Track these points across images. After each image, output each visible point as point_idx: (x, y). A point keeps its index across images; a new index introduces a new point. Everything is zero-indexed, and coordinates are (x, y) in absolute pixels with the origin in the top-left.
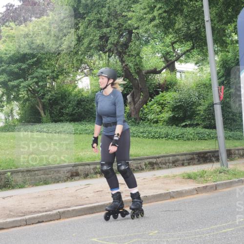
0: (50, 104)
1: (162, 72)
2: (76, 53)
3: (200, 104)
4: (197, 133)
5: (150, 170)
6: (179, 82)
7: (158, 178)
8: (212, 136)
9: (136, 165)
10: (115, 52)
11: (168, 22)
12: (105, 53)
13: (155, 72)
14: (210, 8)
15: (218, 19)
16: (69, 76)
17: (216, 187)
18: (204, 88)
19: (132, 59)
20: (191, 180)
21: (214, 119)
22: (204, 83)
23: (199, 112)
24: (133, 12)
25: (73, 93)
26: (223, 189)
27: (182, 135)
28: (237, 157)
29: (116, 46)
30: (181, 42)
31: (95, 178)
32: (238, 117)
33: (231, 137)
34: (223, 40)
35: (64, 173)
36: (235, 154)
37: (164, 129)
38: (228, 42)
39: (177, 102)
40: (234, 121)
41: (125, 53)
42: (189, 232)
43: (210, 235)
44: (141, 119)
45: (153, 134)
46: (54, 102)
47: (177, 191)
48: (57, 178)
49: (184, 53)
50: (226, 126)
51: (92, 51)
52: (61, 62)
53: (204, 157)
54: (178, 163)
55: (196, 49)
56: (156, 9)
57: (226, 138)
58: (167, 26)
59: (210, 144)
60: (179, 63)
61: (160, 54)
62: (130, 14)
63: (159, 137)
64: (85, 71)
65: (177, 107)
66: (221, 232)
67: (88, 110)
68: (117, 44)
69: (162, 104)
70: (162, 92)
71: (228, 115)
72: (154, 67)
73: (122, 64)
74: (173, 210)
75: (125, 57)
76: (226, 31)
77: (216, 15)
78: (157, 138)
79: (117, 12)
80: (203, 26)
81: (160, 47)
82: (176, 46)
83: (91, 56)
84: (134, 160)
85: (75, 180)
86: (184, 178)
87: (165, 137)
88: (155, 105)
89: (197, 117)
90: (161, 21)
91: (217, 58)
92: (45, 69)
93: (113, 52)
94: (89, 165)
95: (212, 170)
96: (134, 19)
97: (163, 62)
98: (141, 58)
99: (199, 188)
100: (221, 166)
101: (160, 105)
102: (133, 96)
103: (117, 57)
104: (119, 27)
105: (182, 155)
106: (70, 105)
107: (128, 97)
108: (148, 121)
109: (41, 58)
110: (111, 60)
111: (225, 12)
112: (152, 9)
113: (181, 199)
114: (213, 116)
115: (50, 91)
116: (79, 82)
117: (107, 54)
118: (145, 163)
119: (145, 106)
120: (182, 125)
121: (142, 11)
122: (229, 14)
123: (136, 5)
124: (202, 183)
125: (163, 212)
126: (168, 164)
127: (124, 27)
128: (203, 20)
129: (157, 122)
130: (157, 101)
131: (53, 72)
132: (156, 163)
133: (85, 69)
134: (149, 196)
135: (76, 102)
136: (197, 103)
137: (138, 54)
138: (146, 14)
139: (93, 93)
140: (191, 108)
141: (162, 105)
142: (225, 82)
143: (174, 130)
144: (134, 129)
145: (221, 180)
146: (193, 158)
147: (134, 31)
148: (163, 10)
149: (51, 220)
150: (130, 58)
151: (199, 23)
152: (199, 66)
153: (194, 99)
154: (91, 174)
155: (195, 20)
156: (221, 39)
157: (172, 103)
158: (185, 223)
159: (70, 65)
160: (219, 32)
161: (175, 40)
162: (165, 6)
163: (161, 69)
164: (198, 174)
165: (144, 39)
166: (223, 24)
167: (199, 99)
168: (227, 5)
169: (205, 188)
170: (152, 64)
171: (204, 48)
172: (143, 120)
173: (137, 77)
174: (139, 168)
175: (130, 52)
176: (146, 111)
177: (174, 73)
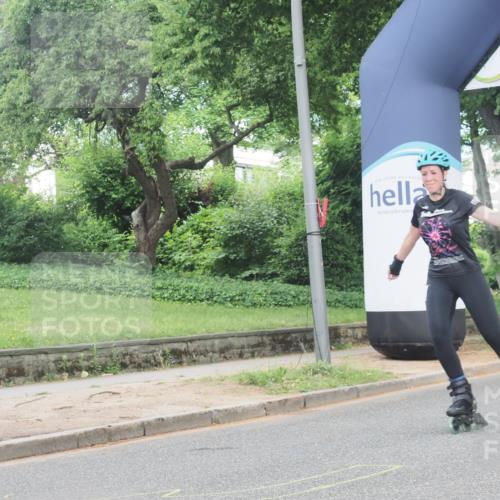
1: (206, 167)
2: (28, 120)
3: (281, 234)
4: (271, 293)
5: (173, 366)
6: (239, 187)
7: (187, 382)
8: (301, 298)
9: (144, 355)
10: (110, 120)
11: (222, 64)
12: (89, 121)
13: (191, 165)
14: (306, 40)
15: (322, 64)
16: (12, 168)
17: (304, 403)
18: (290, 200)
19: (145, 137)
20: (258, 388)
21: (307, 265)
22: (291, 191)
23: (277, 250)
24: (151, 39)
25: (19, 203)
26: (319, 406)
27: (241, 295)
28: (350, 343)
29: (111, 109)
30: (247, 107)
31: (57, 380)
32: (355, 263)
33: (339, 302)
34: (330, 106)
36: (347, 336)
37: (203, 283)
38: (340, 109)
39: (234, 229)
40: (348, 269)
41: (130, 124)
44: (159, 261)
45: (182, 292)
47: (226, 410)
49: (252, 129)
50: (329, 279)
51: (61, 116)
53: (285, 342)
54: (231, 351)
55: (278, 121)
56: (197, 37)
57: (329, 304)
58: (218, 72)
59: (297, 316)
60: (241, 148)
61: (204, 130)
63: (195, 298)
64: (47, 158)
65: (235, 237)
66: (308, 491)
67: (48, 238)
69: (203, 232)
70: (205, 207)
71: (337, 259)
72: (190, 155)
73: (124, 147)
74: (216, 447)
75: (131, 133)
76: (338, 87)
77: (319, 54)
78: (190, 301)
80: (291, 75)
81: (202, 114)
82: (235, 113)
83: (60, 128)
84: (141, 344)
85: (15, 384)
86: (241, 382)
87: (208, 299)
88: (189, 234)
89: (273, 260)
90: (207, 62)
91: (317, 141)
93: (105, 120)
94: (46, 353)
95: (299, 368)
97: (211, 146)
98: (164, 136)
99: (270, 403)
100: (317, 360)
101: (198, 233)
102: (144, 214)
103: (115, 131)
105: (240, 336)
106: (12, 228)
107: (134, 214)
108: (174, 264)
110: (101, 136)
111: (337, 48)
112: (190, 36)
113: (232, 425)
114: (306, 258)
116: (33, 180)
117: (94, 123)
118: (164, 352)
119: (168, 233)
120: (243, 275)
121: (168, 40)
122: (346, 53)
123: (156, 26)
124: (277, 394)
125: (195, 452)
126: (211, 354)
128: (292, 63)
129: (191, 268)
130: (193, 225)
132: (186, 353)
133: (48, 153)
134: (168, 419)
136: (274, 230)
137: (156, 128)
138: (177, 46)
139: (62, 203)
140: (262, 242)
141: (204, 234)
142: (332, 191)
143: (227, 286)
145: (316, 387)
146: (263, 343)
147: (150, 80)
148: (213, 39)
150: (140, 135)
151: (283, 69)
152: (283, 156)
153: (269, 223)
154: (49, 372)
155: (276, 63)
156: (326, 103)
157: (225, 230)
158: (237, 473)
159: (15, 145)
160: (323, 89)
161: (235, 102)
162: (216, 32)
163: (203, 159)
164: (270, 375)
165: (171, 96)
166: (331, 74)
167: (278, 222)
168: (342, 35)
169: (283, 403)
170: (185, 148)
171: (293, 120)
172: (161, 263)
173: (153, 173)
174: (150, 362)
175: (140, 122)
176: (169, 245)
177: (229, 168)
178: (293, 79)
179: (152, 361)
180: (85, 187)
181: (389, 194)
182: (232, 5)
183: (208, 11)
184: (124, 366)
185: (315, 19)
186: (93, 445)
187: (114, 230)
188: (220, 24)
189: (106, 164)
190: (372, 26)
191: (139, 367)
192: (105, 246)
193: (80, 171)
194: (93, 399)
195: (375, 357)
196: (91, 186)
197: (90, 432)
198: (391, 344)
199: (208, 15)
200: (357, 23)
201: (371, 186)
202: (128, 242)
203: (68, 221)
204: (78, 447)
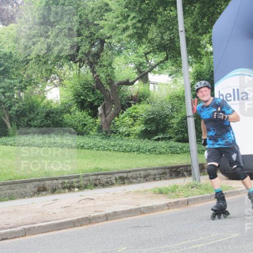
0: (17, 115)
1: (135, 84)
2: (46, 63)
3: (174, 117)
4: (169, 147)
5: (120, 185)
6: (152, 94)
7: (128, 193)
8: (184, 149)
9: (106, 180)
10: (87, 62)
12: (76, 63)
13: (127, 83)
14: (185, 18)
15: (193, 30)
16: (38, 87)
17: (188, 203)
18: (178, 100)
19: (104, 69)
20: (164, 195)
21: (187, 133)
22: (178, 95)
23: (172, 125)
24: (106, 20)
25: (42, 104)
26: (195, 204)
27: (154, 148)
29: (87, 56)
30: (155, 53)
31: (62, 193)
34: (197, 51)
35: (31, 187)
37: (135, 143)
38: (202, 53)
39: (149, 115)
41: (97, 63)
42: (158, 248)
43: (179, 251)
44: (112, 132)
45: (124, 147)
46: (21, 114)
47: (148, 207)
48: (23, 193)
49: (158, 64)
50: (199, 140)
51: (62, 60)
52: (29, 72)
53: (177, 172)
54: (149, 177)
55: (170, 60)
56: (129, 18)
57: (198, 152)
58: (140, 36)
59: (183, 158)
60: (152, 74)
61: (133, 65)
62: (102, 23)
63: (130, 151)
64: (55, 81)
65: (150, 119)
66: (191, 248)
67: (57, 122)
68: (88, 54)
69: (134, 117)
70: (135, 104)
72: (127, 78)
73: (93, 75)
74: (143, 226)
75: (97, 68)
76: (201, 42)
77: (191, 25)
78: (128, 152)
79: (89, 20)
80: (177, 36)
81: (133, 57)
82: (149, 56)
83: (61, 66)
84: (104, 174)
85: (42, 195)
86: (155, 192)
87: (137, 151)
88: (127, 118)
89: (170, 130)
90: (135, 31)
91: (191, 70)
92: (13, 79)
93: (84, 62)
94: (57, 179)
95: (184, 185)
96: (106, 28)
97: (137, 73)
98: (113, 69)
99: (170, 203)
100: (193, 181)
101: (132, 117)
102: (104, 109)
103: (88, 67)
104: (91, 36)
105: (154, 169)
106: (38, 117)
107: (99, 109)
109: (9, 67)
110: (82, 70)
111: (200, 22)
112: (126, 17)
113: (151, 214)
114: (186, 128)
115: (18, 103)
116: (48, 93)
117: (78, 63)
118: (116, 178)
119: (116, 118)
120: (155, 138)
121: (114, 20)
122: (205, 24)
123: (108, 14)
124: (174, 198)
125: (132, 228)
126: (139, 179)
127: (95, 36)
128: (177, 30)
129: (128, 135)
130: (129, 114)
131: (21, 82)
132: (127, 178)
133: (56, 79)
134: (119, 212)
135: (44, 114)
136: (170, 115)
137: (110, 65)
138: (119, 23)
139: (63, 104)
140: (164, 121)
141: (135, 118)
143: (147, 144)
144: (105, 142)
145: (193, 195)
146: (165, 172)
147: (106, 40)
148: (137, 19)
149: (15, 237)
150: (101, 69)
151: (173, 33)
152: (173, 77)
153: (167, 112)
154: (59, 189)
155: (169, 30)
156: (195, 50)
157: (145, 116)
158: (154, 239)
159: (39, 75)
160: (193, 43)
161: (149, 51)
162: (139, 16)
163: (134, 80)
164: (170, 189)
165: (117, 49)
166: (198, 35)
167: (172, 111)
168: (203, 15)
169: (176, 203)
170: (124, 75)
171: (179, 59)
172: (114, 133)
173: (108, 87)
174: (109, 183)
175: (101, 62)
176: (117, 124)
177: (147, 84)
178: (178, 38)
179: (110, 182)
180: (74, 95)
181: (228, 95)
182: (146, 2)
183: (134, 5)
184: (96, 185)
185: (189, 7)
186: (81, 225)
187: (89, 117)
188: (140, 11)
189: (85, 84)
190: (218, 10)
191: (103, 186)
192: (85, 125)
193: (72, 87)
194: (81, 202)
195: (223, 178)
196: (77, 95)
197: (80, 219)
198: (231, 172)
199: (134, 7)
200: (210, 9)
201: (219, 92)
202: (97, 123)
203: (66, 113)
204: (74, 226)
